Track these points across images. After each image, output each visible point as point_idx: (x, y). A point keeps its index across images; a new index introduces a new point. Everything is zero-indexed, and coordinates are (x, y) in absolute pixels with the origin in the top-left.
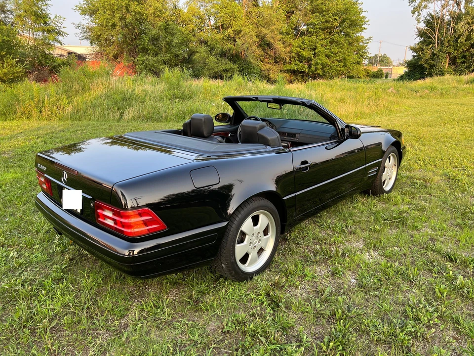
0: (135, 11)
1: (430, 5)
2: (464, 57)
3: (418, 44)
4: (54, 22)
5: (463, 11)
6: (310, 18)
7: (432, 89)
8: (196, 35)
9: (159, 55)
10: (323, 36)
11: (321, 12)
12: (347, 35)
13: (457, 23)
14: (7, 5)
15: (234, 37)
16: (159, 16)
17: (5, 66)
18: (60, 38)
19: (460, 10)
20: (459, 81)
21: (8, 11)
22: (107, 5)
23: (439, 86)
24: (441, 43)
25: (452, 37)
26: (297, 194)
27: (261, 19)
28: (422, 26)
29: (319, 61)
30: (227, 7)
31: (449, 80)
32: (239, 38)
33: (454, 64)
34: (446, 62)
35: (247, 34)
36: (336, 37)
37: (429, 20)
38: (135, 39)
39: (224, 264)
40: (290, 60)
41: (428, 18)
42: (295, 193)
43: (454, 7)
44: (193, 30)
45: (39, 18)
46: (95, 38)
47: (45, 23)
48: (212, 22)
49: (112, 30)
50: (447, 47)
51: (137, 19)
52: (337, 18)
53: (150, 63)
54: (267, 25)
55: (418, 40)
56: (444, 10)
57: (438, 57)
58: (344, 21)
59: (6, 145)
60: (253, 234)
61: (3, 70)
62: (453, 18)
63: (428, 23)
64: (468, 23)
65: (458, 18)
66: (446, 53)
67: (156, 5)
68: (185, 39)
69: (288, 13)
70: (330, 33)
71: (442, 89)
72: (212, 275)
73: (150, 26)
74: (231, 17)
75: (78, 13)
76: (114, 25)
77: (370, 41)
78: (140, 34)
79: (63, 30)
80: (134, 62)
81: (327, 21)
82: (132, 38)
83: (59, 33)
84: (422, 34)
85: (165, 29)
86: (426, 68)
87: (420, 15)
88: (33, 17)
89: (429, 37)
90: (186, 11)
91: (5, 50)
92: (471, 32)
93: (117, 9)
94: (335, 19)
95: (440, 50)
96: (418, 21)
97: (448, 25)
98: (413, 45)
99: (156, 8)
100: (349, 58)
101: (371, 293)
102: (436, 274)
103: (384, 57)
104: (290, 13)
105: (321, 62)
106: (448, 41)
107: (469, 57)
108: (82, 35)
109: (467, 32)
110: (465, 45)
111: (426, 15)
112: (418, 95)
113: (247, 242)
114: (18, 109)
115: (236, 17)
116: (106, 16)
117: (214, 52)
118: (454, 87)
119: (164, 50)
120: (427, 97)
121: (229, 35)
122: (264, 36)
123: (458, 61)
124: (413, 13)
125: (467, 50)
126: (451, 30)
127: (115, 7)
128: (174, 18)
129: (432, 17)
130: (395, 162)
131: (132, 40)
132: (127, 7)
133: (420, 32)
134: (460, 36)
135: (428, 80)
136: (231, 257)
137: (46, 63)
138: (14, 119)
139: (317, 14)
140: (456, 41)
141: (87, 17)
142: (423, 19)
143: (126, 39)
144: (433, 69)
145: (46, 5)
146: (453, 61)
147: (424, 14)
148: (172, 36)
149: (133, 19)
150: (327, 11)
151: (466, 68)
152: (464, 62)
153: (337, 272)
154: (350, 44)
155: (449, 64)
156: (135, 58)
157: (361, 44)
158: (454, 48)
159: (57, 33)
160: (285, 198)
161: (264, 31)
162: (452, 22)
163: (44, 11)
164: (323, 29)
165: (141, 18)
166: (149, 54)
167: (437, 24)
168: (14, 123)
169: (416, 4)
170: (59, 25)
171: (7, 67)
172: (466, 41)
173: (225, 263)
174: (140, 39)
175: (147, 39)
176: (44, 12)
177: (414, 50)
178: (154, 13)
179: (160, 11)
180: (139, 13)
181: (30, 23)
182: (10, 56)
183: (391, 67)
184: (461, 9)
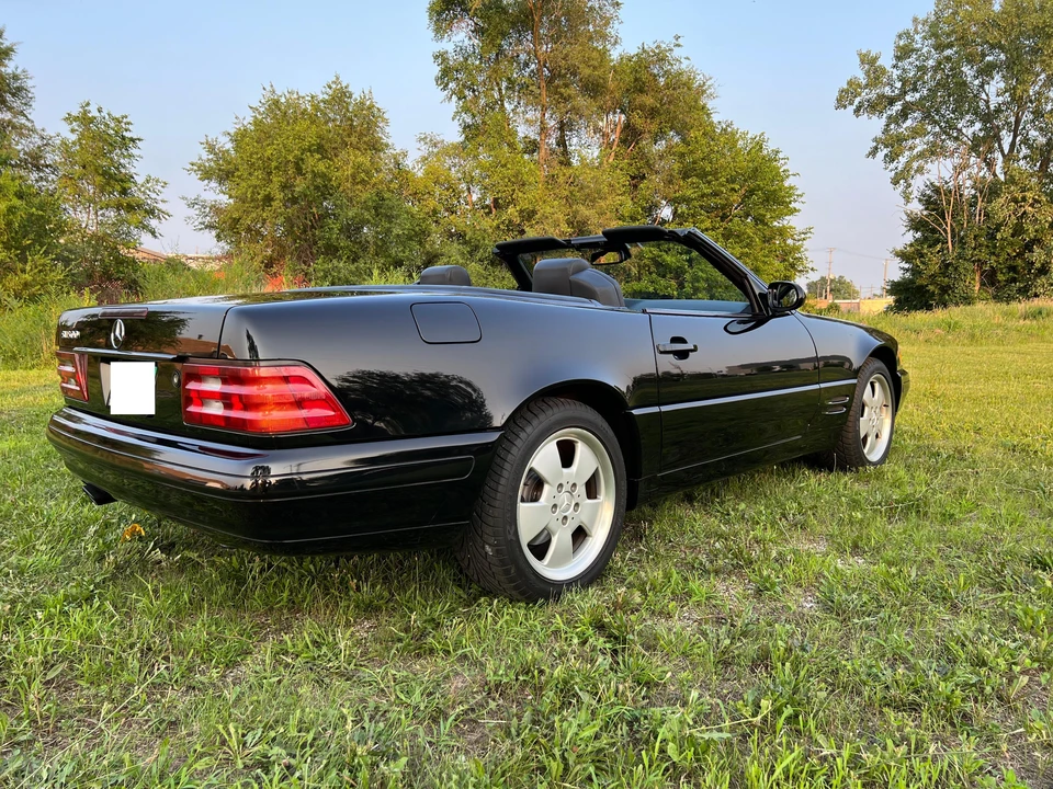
0: (313, 171)
1: (929, 166)
2: (1013, 269)
3: (911, 245)
4: (143, 189)
5: (1002, 178)
6: (680, 186)
7: (951, 327)
8: (442, 221)
9: (362, 261)
10: (708, 224)
11: (703, 175)
12: (759, 220)
13: (990, 202)
14: (47, 155)
15: (519, 225)
16: (363, 182)
17: (28, 268)
18: (153, 223)
19: (995, 175)
20: (1006, 314)
21: (47, 166)
22: (258, 159)
23: (967, 323)
24: (960, 242)
25: (982, 229)
26: (665, 408)
27: (577, 189)
28: (917, 207)
29: (700, 274)
30: (505, 165)
31: (986, 311)
32: (532, 226)
33: (993, 284)
34: (974, 279)
35: (547, 218)
36: (735, 225)
37: (930, 197)
38: (312, 227)
39: (490, 545)
40: (639, 272)
41: (928, 192)
42: (659, 405)
43: (981, 169)
44: (435, 212)
45: (112, 182)
46: (227, 226)
47: (124, 192)
48: (475, 197)
49: (263, 210)
50: (975, 249)
51: (317, 188)
52: (737, 187)
53: (341, 275)
54: (590, 200)
55: (910, 237)
56: (960, 176)
57: (956, 269)
58: (751, 192)
59: (8, 403)
60: (561, 485)
61: (24, 276)
62: (981, 192)
63: (928, 202)
64: (1015, 200)
65: (991, 191)
66: (973, 262)
67: (358, 160)
68: (417, 229)
69: (633, 178)
70: (723, 218)
71: (974, 327)
72: (461, 592)
73: (345, 200)
74: (513, 183)
75: (195, 177)
76: (268, 199)
77: (809, 235)
78: (321, 217)
79: (161, 206)
80: (306, 274)
81: (715, 194)
82: (305, 226)
83: (151, 212)
84: (916, 224)
85: (376, 208)
86: (933, 292)
87: (910, 185)
88: (99, 179)
89: (934, 231)
90: (420, 174)
91: (32, 236)
92: (1022, 217)
93: (276, 168)
94: (733, 189)
95: (960, 257)
96: (907, 199)
97: (971, 206)
98: (899, 247)
99: (358, 167)
100: (766, 267)
101: (856, 621)
102: (1011, 590)
103: (841, 281)
104: (637, 178)
105: (704, 276)
106: (975, 236)
107: (1023, 268)
108: (200, 220)
109: (1013, 217)
110: (1012, 244)
111: (922, 187)
112: (921, 338)
113: (547, 500)
114: (44, 348)
115: (523, 185)
116: (254, 181)
117: (479, 254)
118: (999, 326)
119: (372, 249)
120: (942, 341)
121: (510, 221)
122: (584, 223)
123: (1001, 277)
124: (895, 182)
125: (1018, 254)
126: (980, 215)
127: (274, 164)
128: (394, 186)
129: (937, 190)
130: (886, 399)
131: (305, 231)
132: (297, 164)
133: (912, 220)
134: (1000, 225)
135: (939, 314)
136: (508, 527)
137: (119, 272)
138: (33, 366)
139: (695, 180)
140: (992, 237)
141: (214, 184)
142: (915, 194)
143: (292, 227)
144: (949, 295)
145: (130, 156)
146: (990, 279)
147: (919, 184)
148: (390, 222)
149: (308, 187)
150: (715, 173)
151: (1019, 291)
152: (1014, 280)
153: (768, 585)
154: (767, 240)
155: (983, 284)
156: (309, 265)
157: (790, 242)
158: (987, 251)
159: (146, 211)
160: (635, 412)
161: (584, 211)
162: (980, 199)
163: (124, 167)
164: (709, 210)
165: (325, 186)
166: (340, 258)
167: (948, 203)
168: (34, 372)
169: (900, 167)
170: (153, 196)
171: (31, 270)
172: (1013, 236)
173: (492, 541)
174: (322, 227)
175: (336, 227)
176: (123, 171)
177: (903, 256)
178: (354, 176)
179: (367, 173)
180: (323, 176)
181: (92, 191)
182: (42, 247)
183: (858, 301)
184: (997, 173)
